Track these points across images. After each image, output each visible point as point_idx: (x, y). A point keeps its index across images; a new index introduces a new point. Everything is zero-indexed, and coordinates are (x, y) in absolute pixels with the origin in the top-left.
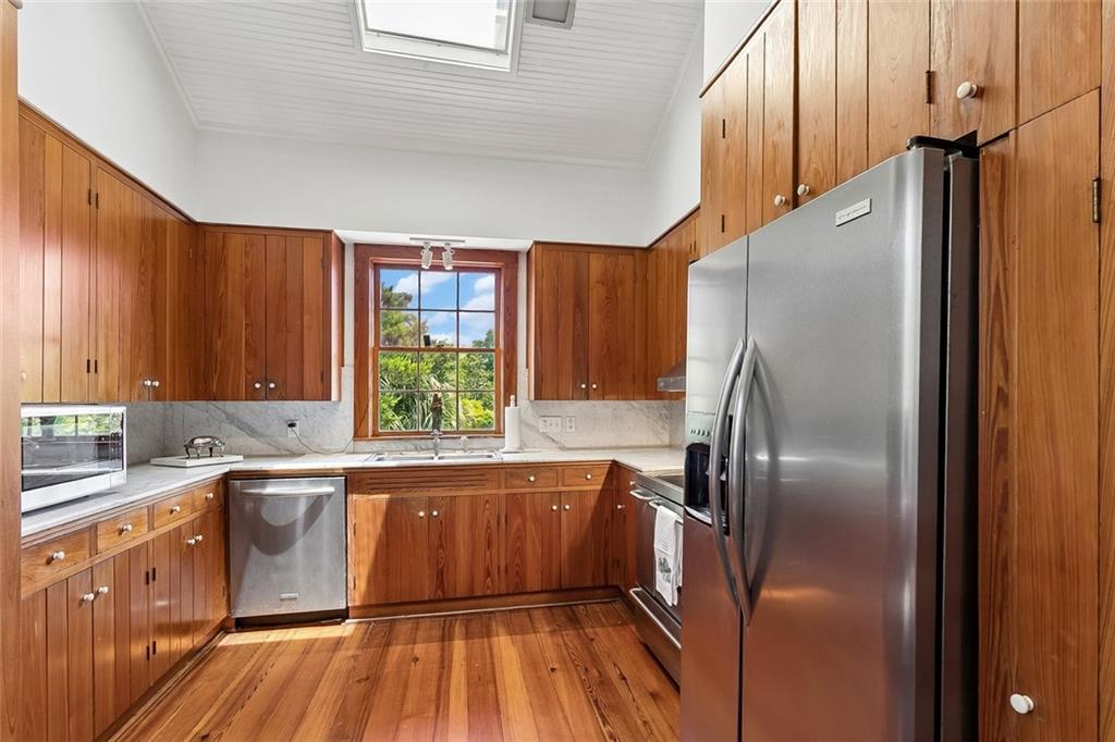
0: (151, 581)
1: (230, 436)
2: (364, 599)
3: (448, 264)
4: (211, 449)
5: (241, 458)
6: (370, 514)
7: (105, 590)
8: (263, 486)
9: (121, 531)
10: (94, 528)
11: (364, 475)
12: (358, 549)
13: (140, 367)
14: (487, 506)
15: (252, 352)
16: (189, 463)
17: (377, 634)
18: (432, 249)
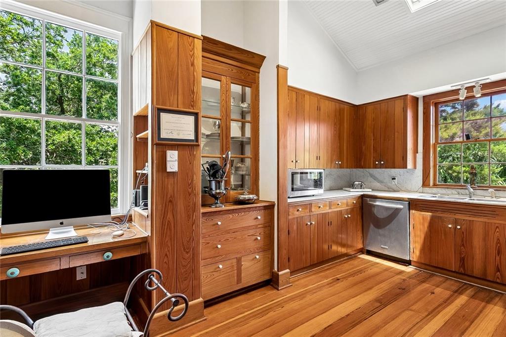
0: (330, 225)
1: (371, 182)
2: (418, 259)
3: (477, 94)
4: (361, 186)
5: (371, 190)
6: (422, 221)
7: (313, 223)
8: (375, 202)
9: (320, 207)
10: (311, 204)
11: (418, 203)
12: (415, 236)
13: (334, 157)
14: (497, 230)
15: (375, 149)
16: (352, 190)
17: (422, 276)
18: (466, 88)
